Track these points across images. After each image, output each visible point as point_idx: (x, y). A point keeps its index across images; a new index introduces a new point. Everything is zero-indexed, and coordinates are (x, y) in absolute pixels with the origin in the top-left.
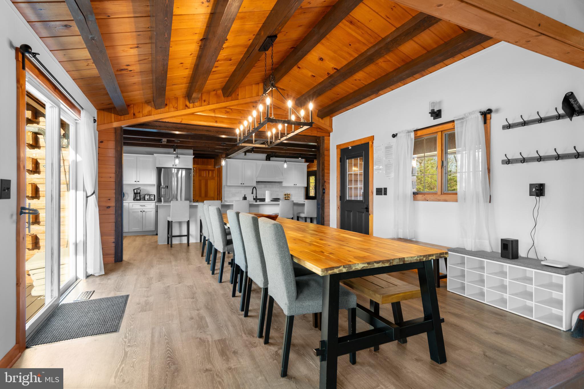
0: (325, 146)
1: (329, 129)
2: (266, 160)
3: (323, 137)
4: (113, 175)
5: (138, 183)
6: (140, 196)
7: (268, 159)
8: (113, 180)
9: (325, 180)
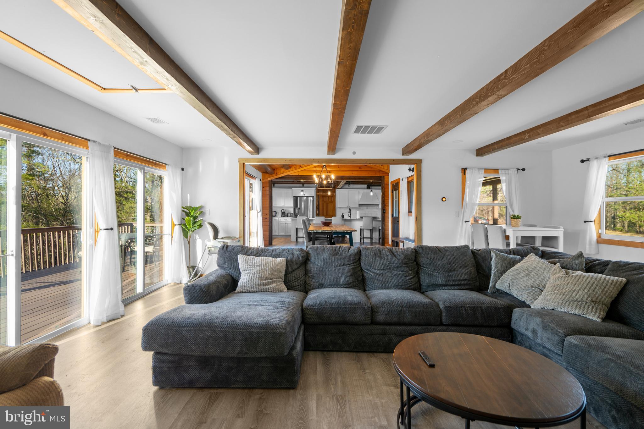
0: (386, 182)
1: (387, 171)
2: (367, 189)
3: (384, 176)
4: (268, 203)
5: (284, 206)
6: (285, 214)
7: (368, 188)
8: (268, 205)
9: (386, 204)
